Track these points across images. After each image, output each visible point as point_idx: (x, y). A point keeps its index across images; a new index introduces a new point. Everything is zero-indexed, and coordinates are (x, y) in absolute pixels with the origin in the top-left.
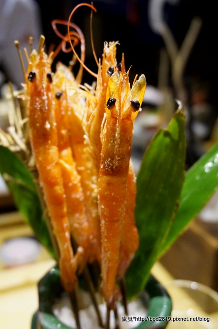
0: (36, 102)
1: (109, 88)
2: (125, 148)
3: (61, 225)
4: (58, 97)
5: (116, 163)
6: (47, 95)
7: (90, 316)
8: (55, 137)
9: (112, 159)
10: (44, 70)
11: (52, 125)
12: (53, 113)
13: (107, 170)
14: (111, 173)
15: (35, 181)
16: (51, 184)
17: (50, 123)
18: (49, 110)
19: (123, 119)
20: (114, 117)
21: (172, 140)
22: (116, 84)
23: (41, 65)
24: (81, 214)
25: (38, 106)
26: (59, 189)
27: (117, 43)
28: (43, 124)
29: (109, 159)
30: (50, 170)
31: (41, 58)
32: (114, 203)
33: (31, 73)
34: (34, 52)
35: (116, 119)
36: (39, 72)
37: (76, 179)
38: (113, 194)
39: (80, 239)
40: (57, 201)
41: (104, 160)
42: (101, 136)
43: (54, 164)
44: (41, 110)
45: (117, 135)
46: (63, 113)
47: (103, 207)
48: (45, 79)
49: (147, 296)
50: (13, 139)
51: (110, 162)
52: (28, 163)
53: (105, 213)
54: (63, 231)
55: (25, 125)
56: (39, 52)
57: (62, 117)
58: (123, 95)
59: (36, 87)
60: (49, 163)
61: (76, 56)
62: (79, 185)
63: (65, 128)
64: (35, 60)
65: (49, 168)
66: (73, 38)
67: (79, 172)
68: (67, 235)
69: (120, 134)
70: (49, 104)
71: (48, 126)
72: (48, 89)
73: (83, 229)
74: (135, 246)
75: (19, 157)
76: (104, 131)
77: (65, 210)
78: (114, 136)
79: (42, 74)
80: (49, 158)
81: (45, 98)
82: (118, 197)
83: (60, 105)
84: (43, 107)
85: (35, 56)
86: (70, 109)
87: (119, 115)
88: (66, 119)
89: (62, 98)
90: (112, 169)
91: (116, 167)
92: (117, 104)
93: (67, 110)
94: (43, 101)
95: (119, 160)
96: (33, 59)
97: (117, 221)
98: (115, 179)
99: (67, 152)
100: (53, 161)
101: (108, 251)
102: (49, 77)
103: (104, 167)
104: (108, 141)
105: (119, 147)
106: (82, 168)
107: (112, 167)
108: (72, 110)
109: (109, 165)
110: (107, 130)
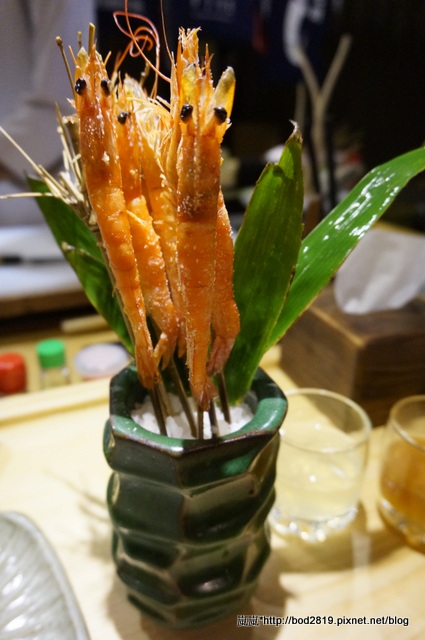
0: (89, 124)
1: (184, 92)
2: (209, 180)
3: (132, 299)
4: (122, 120)
5: (197, 203)
6: (104, 114)
7: (180, 424)
8: (118, 176)
9: (192, 197)
10: (98, 76)
11: (112, 159)
12: (114, 140)
13: (186, 214)
14: (191, 217)
15: (98, 244)
16: (116, 242)
17: (108, 154)
18: (107, 136)
19: (204, 137)
20: (191, 134)
21: (286, 180)
22: (192, 84)
23: (92, 69)
24: (162, 288)
25: (91, 130)
26: (127, 249)
27: (199, 29)
28: (100, 156)
29: (188, 197)
30: (112, 222)
31: (93, 59)
32: (197, 260)
33: (79, 81)
34: (83, 51)
35: (194, 136)
36: (91, 79)
37: (153, 239)
38: (195, 248)
39: (162, 322)
40: (126, 267)
41: (181, 199)
42: (178, 167)
43: (117, 213)
44: (96, 136)
45: (195, 159)
46: (131, 144)
47: (182, 266)
48: (99, 90)
49: (253, 396)
50: (67, 188)
51: (190, 201)
52: (88, 219)
53: (186, 276)
54: (136, 307)
55: (79, 161)
56: (90, 51)
57: (131, 150)
58: (202, 99)
59: (87, 103)
60: (111, 212)
61: (148, 63)
62: (158, 247)
63: (136, 167)
64: (85, 62)
65: (110, 218)
66: (142, 37)
67: (158, 230)
68: (142, 312)
69: (200, 158)
70: (108, 128)
71: (106, 158)
72: (105, 105)
73: (165, 309)
74: (234, 327)
75: (77, 212)
76: (180, 158)
77: (137, 278)
78: (192, 162)
79: (94, 81)
80: (111, 204)
81: (100, 116)
82: (202, 251)
83: (126, 132)
84: (98, 130)
85: (84, 56)
86: (140, 138)
87: (198, 130)
88: (136, 154)
89: (128, 121)
90: (192, 212)
91: (198, 209)
92: (194, 114)
93: (136, 140)
94: (98, 122)
95: (202, 198)
96: (81, 60)
97: (202, 286)
98: (197, 227)
99: (139, 202)
100: (117, 209)
101: (193, 329)
102: (104, 85)
103: (182, 210)
104: (185, 171)
105: (201, 178)
106: (160, 222)
107: (192, 208)
108: (144, 141)
109: (187, 206)
110: (184, 156)
